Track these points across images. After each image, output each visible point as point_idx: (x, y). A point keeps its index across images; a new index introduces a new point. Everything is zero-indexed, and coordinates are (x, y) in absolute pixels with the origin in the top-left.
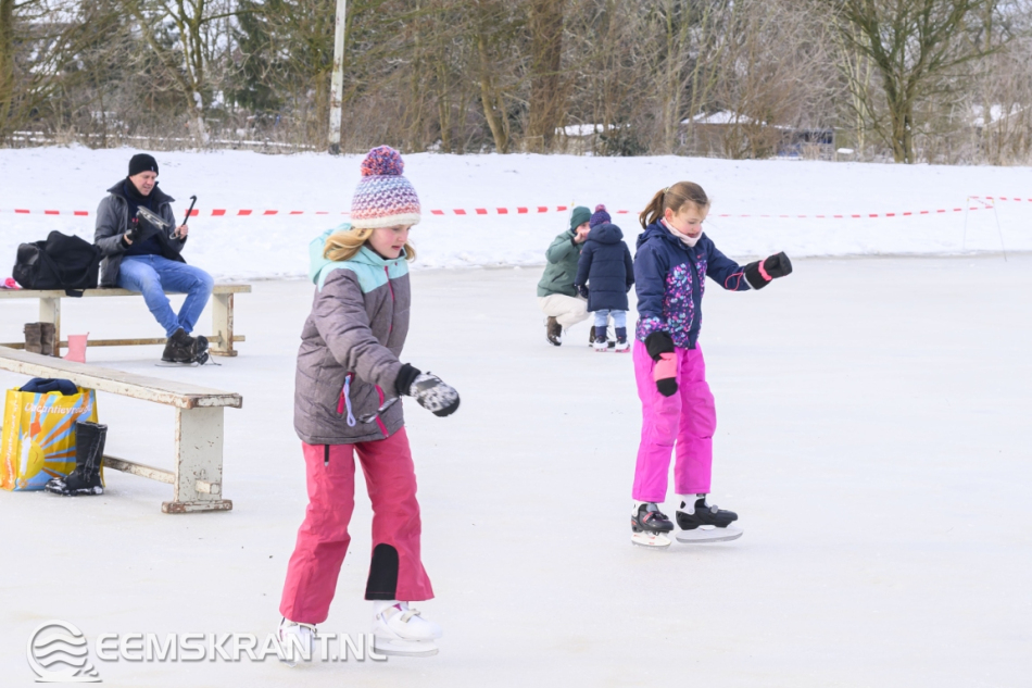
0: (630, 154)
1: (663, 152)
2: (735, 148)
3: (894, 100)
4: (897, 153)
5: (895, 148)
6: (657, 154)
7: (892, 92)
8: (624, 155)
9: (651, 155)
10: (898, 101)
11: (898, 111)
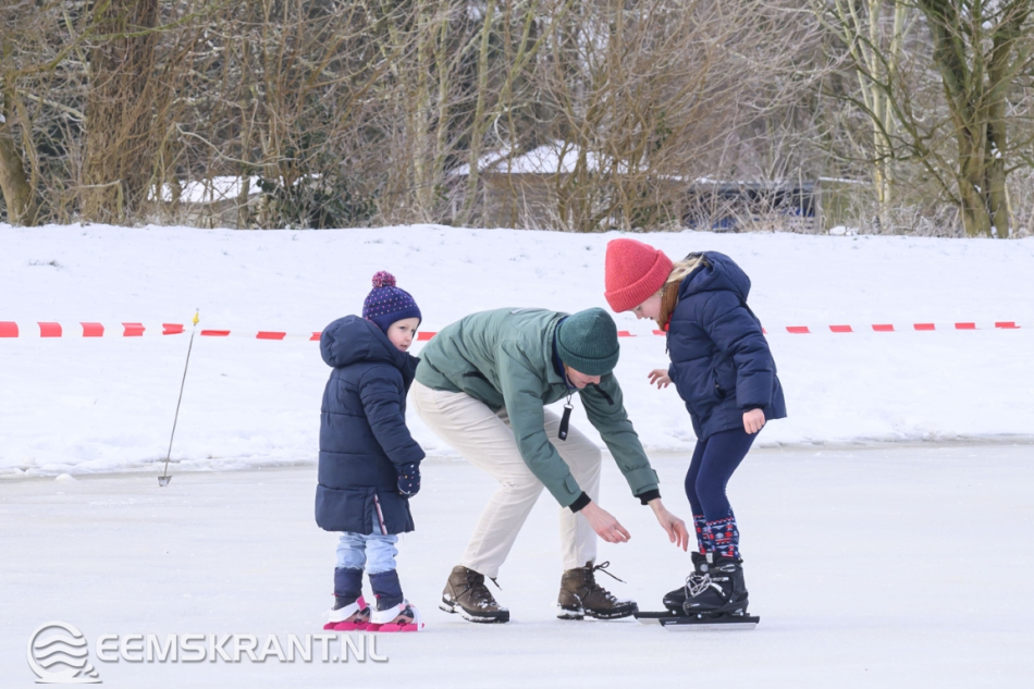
0: (330, 223)
1: (408, 218)
2: (580, 206)
3: (961, 88)
4: (970, 213)
5: (967, 203)
6: (395, 223)
7: (955, 68)
8: (315, 225)
9: (378, 223)
10: (971, 88)
11: (969, 115)
